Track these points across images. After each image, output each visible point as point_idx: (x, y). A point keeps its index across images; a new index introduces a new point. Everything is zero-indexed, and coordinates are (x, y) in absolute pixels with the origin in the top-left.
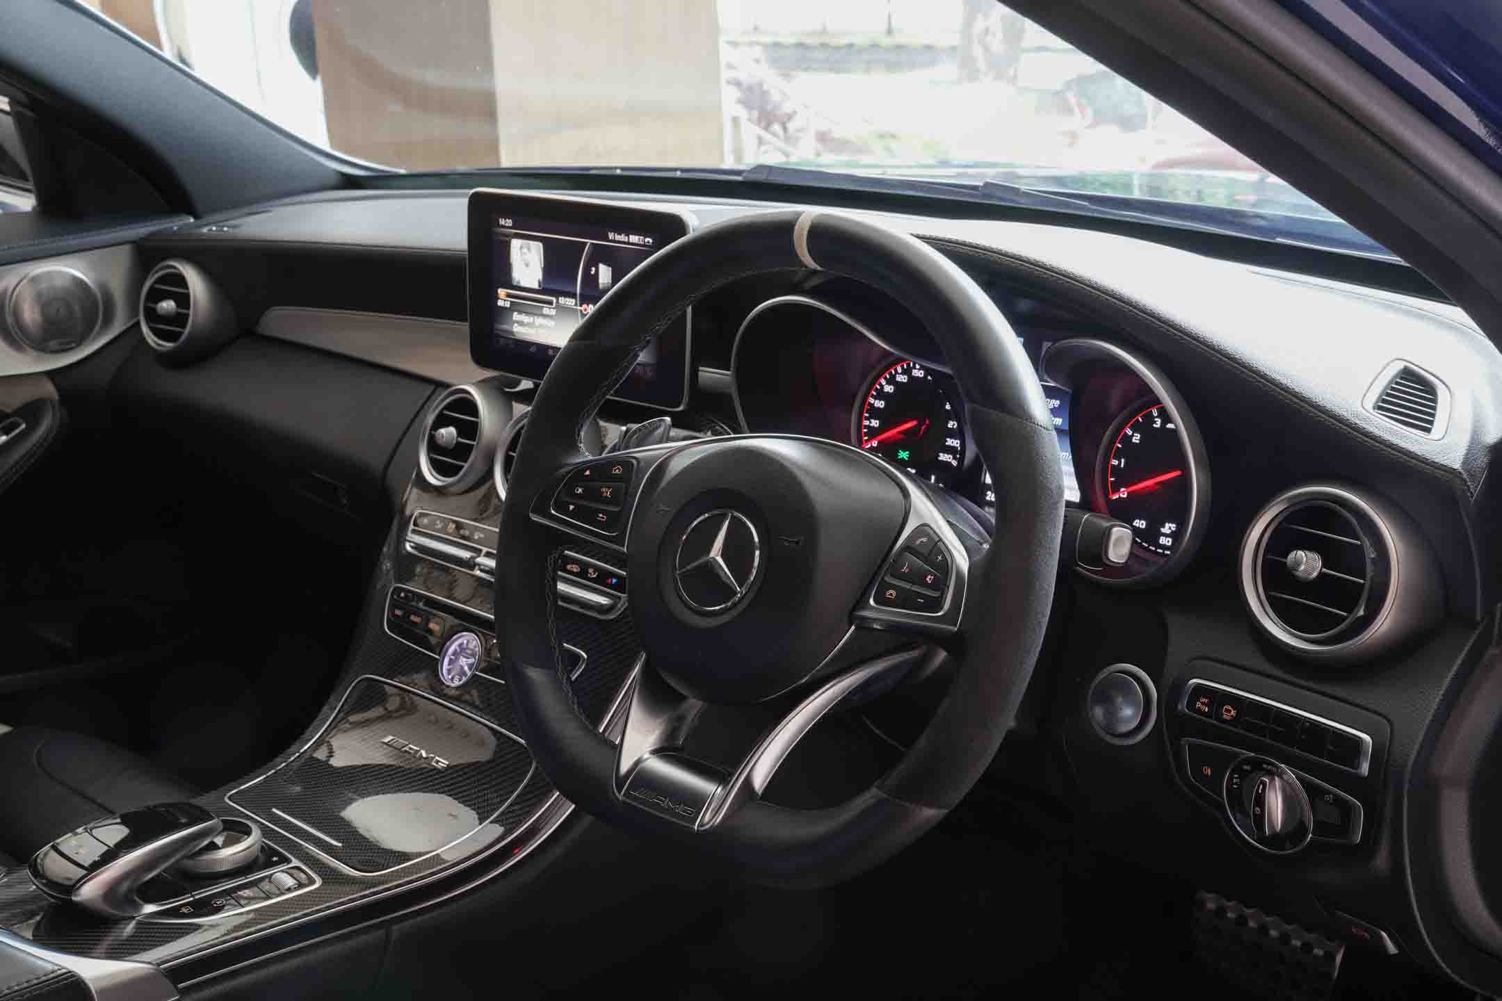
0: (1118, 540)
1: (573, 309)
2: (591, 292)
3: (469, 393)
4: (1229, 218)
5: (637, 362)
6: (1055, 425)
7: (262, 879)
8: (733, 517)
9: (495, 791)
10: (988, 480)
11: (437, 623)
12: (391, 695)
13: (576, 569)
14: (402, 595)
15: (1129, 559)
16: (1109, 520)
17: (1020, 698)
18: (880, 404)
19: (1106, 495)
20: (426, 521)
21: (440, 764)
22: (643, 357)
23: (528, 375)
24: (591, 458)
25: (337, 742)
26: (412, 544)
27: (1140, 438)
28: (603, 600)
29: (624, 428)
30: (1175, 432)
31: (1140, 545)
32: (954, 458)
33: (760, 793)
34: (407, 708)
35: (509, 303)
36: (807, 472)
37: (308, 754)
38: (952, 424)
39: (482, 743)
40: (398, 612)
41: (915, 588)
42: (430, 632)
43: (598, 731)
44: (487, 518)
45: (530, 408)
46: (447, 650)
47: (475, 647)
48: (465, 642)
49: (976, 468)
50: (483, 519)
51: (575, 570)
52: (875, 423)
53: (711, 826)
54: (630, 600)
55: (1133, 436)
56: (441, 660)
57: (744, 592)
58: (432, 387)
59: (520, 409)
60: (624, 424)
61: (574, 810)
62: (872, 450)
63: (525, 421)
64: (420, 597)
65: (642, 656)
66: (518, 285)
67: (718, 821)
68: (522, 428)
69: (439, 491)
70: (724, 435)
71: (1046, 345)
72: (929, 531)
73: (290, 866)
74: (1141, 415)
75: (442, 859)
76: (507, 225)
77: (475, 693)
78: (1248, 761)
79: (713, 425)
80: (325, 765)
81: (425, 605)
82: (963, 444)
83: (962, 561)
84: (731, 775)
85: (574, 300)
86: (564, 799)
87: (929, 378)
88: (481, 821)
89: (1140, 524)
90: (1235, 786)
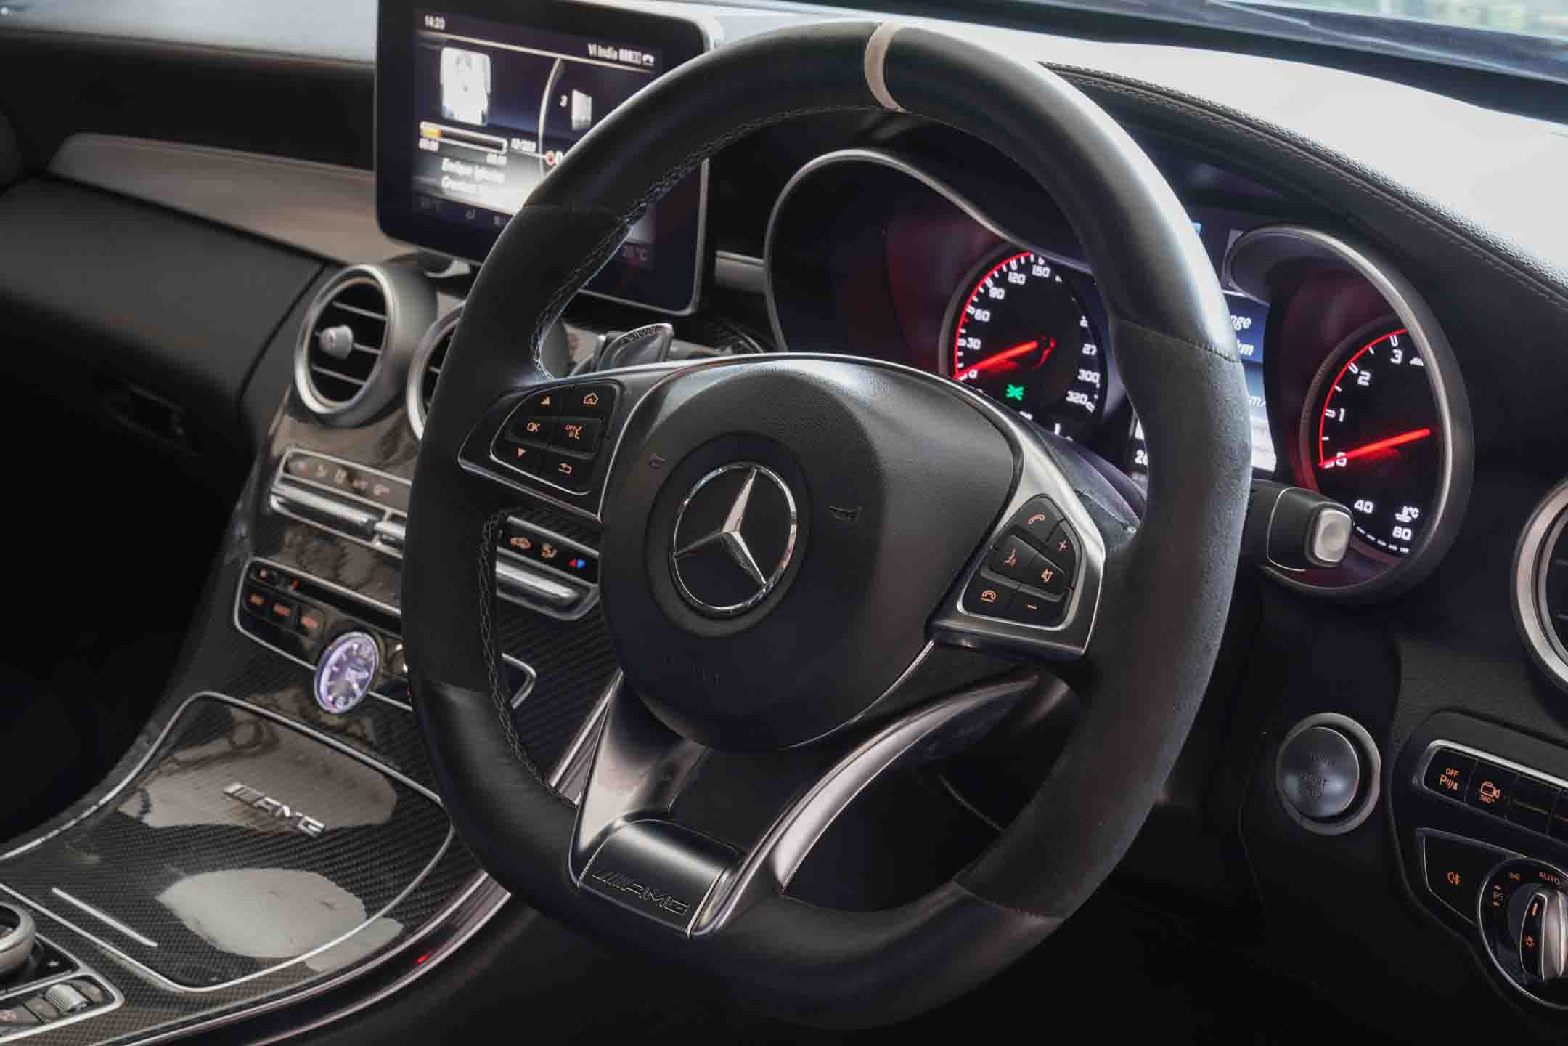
0: (1331, 530)
1: (534, 158)
2: (559, 134)
3: (372, 277)
4: (1521, 49)
5: (625, 239)
6: (1242, 356)
7: (32, 994)
8: (760, 475)
9: (391, 871)
10: (1139, 434)
11: (314, 618)
12: (240, 724)
13: (523, 543)
14: (263, 574)
15: (1345, 557)
16: (1317, 499)
17: (1175, 757)
18: (983, 315)
19: (1315, 459)
20: (302, 465)
21: (311, 827)
22: (634, 233)
23: (463, 254)
24: (552, 379)
25: (155, 790)
26: (281, 499)
27: (1371, 378)
28: (563, 592)
29: (603, 338)
30: (1423, 372)
31: (1363, 538)
32: (1091, 399)
33: (785, 884)
34: (264, 743)
35: (437, 144)
36: (872, 412)
37: (110, 809)
38: (1089, 349)
39: (375, 798)
40: (256, 600)
41: (1026, 589)
42: (303, 630)
43: (550, 785)
44: (397, 463)
45: (463, 303)
46: (328, 658)
47: (370, 655)
48: (356, 646)
49: (1123, 414)
50: (388, 465)
51: (523, 546)
52: (975, 344)
53: (711, 932)
54: (603, 592)
55: (1359, 374)
56: (318, 673)
57: (772, 585)
58: (317, 267)
59: (449, 304)
60: (604, 332)
61: (510, 899)
62: (968, 383)
63: (456, 322)
64: (291, 578)
65: (619, 675)
66: (451, 118)
67: (723, 921)
68: (451, 332)
69: (323, 422)
70: (750, 353)
71: (1235, 235)
72: (1049, 505)
73: (78, 974)
74: (1375, 342)
75: (308, 969)
76: (437, 26)
77: (367, 722)
78: (1517, 866)
79: (735, 337)
80: (138, 822)
81: (297, 589)
82: (1104, 380)
83: (1095, 550)
84: (744, 855)
85: (534, 145)
86: (496, 883)
87: (1058, 279)
88: (370, 912)
89: (1365, 506)
90: (1496, 904)
